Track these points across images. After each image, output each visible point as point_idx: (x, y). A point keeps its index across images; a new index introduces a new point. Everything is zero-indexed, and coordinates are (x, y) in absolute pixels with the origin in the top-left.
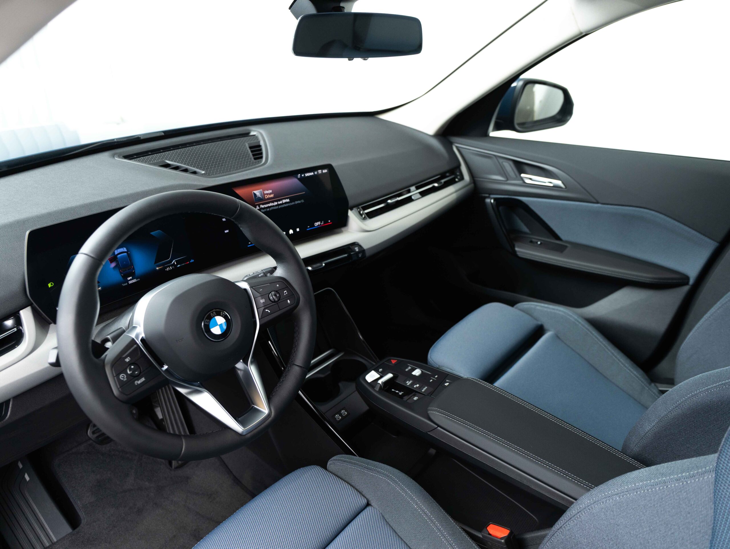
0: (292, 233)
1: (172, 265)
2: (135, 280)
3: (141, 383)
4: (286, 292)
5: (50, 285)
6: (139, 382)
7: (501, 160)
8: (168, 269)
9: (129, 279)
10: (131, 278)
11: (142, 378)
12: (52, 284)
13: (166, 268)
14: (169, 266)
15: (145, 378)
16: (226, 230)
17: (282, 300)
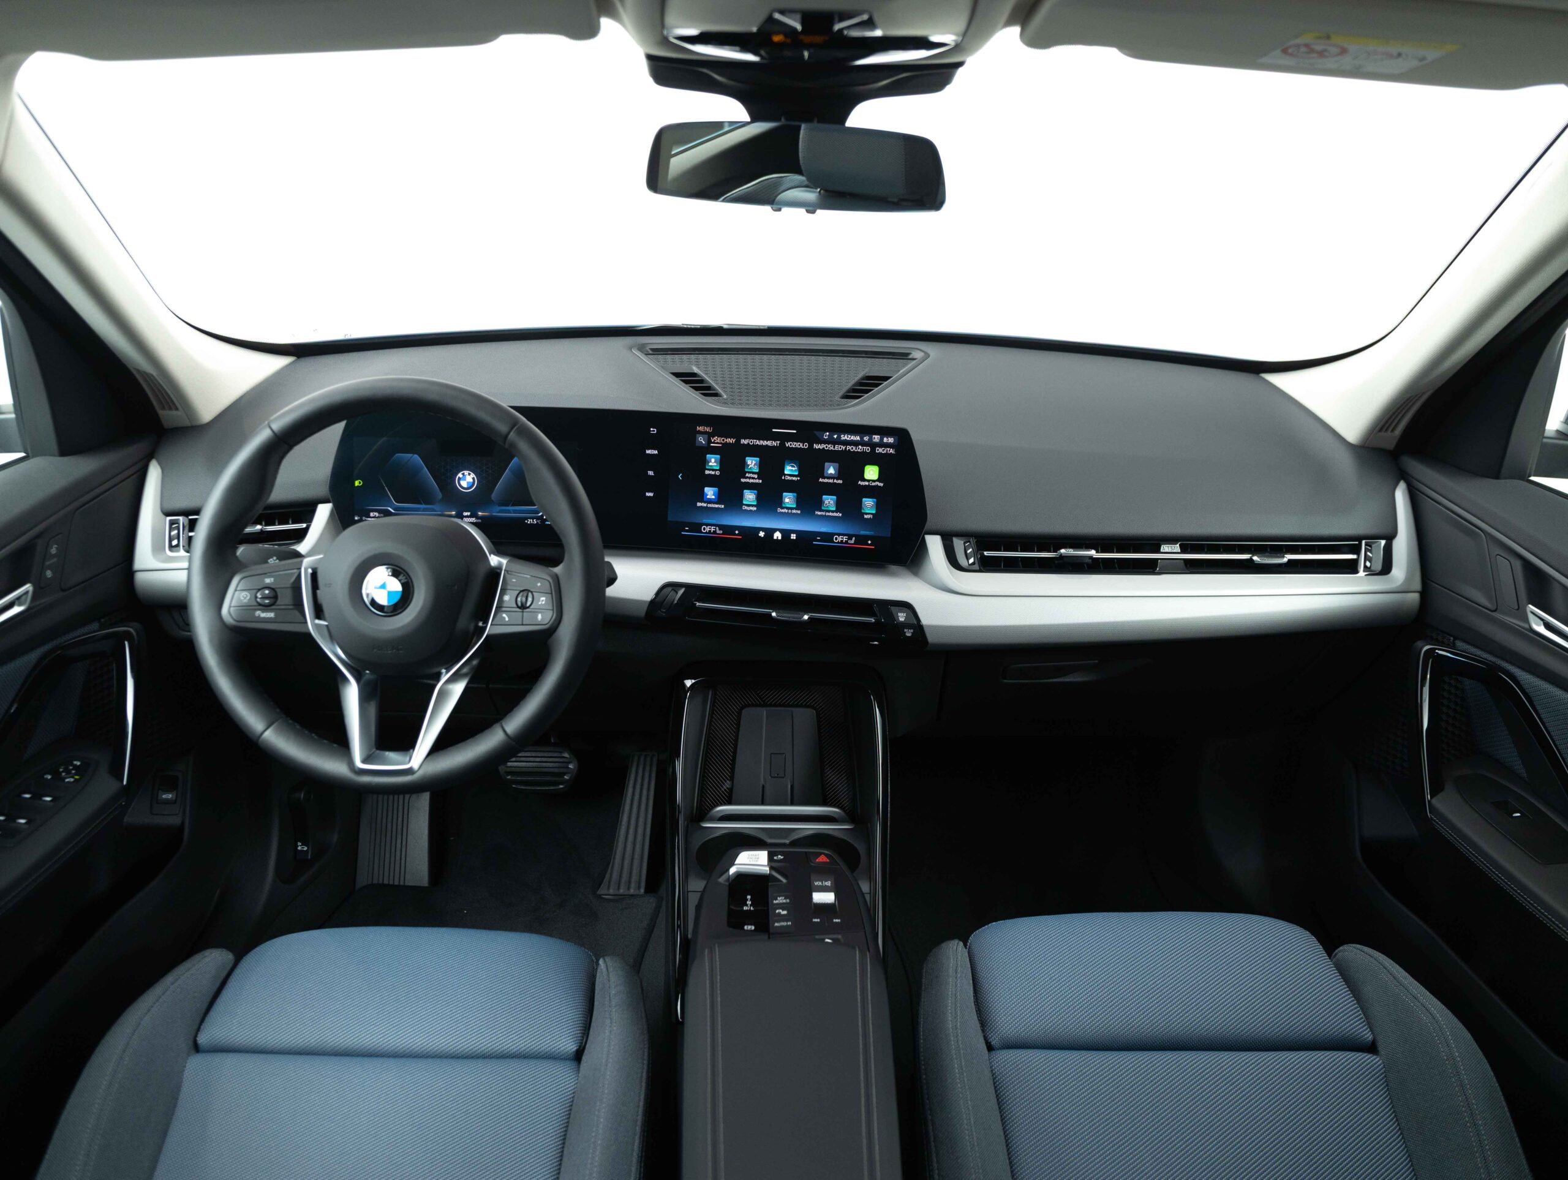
0: (780, 538)
1: (537, 518)
2: (474, 519)
3: (264, 618)
4: (543, 601)
5: (357, 483)
6: (263, 615)
7: (1497, 550)
8: (529, 521)
9: (465, 514)
10: (469, 514)
11: (271, 612)
12: (360, 483)
13: (527, 519)
14: (533, 518)
15: (275, 615)
16: (649, 492)
17: (533, 610)
